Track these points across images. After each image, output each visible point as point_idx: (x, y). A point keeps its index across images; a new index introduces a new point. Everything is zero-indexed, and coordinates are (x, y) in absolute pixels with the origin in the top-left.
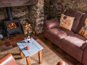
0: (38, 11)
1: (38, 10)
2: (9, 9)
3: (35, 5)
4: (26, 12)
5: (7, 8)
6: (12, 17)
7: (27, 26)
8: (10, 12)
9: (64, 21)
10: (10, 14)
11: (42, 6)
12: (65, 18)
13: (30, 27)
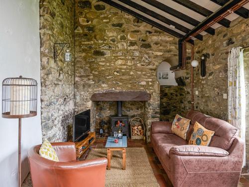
0: (151, 109)
1: (151, 107)
2: (120, 104)
3: (147, 101)
4: (141, 110)
5: (117, 102)
6: (122, 113)
7: (136, 128)
8: (120, 108)
9: (177, 124)
10: (120, 110)
11: (157, 103)
12: (179, 120)
13: (140, 131)
